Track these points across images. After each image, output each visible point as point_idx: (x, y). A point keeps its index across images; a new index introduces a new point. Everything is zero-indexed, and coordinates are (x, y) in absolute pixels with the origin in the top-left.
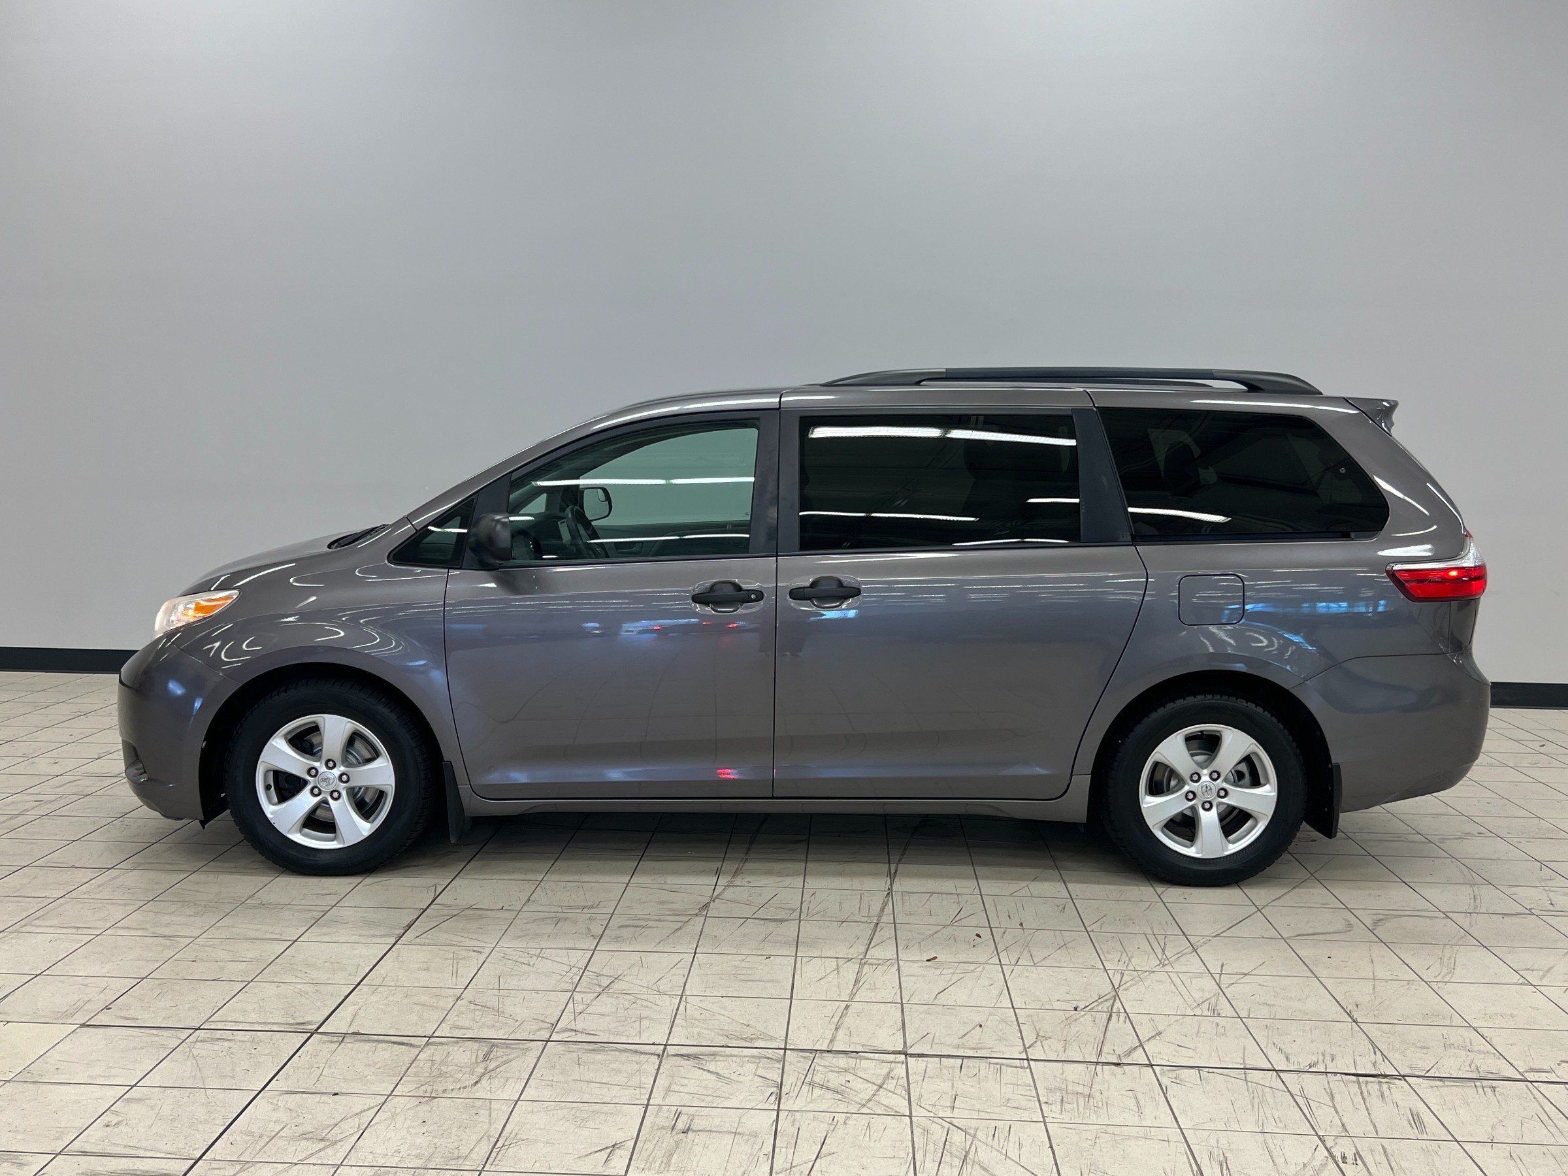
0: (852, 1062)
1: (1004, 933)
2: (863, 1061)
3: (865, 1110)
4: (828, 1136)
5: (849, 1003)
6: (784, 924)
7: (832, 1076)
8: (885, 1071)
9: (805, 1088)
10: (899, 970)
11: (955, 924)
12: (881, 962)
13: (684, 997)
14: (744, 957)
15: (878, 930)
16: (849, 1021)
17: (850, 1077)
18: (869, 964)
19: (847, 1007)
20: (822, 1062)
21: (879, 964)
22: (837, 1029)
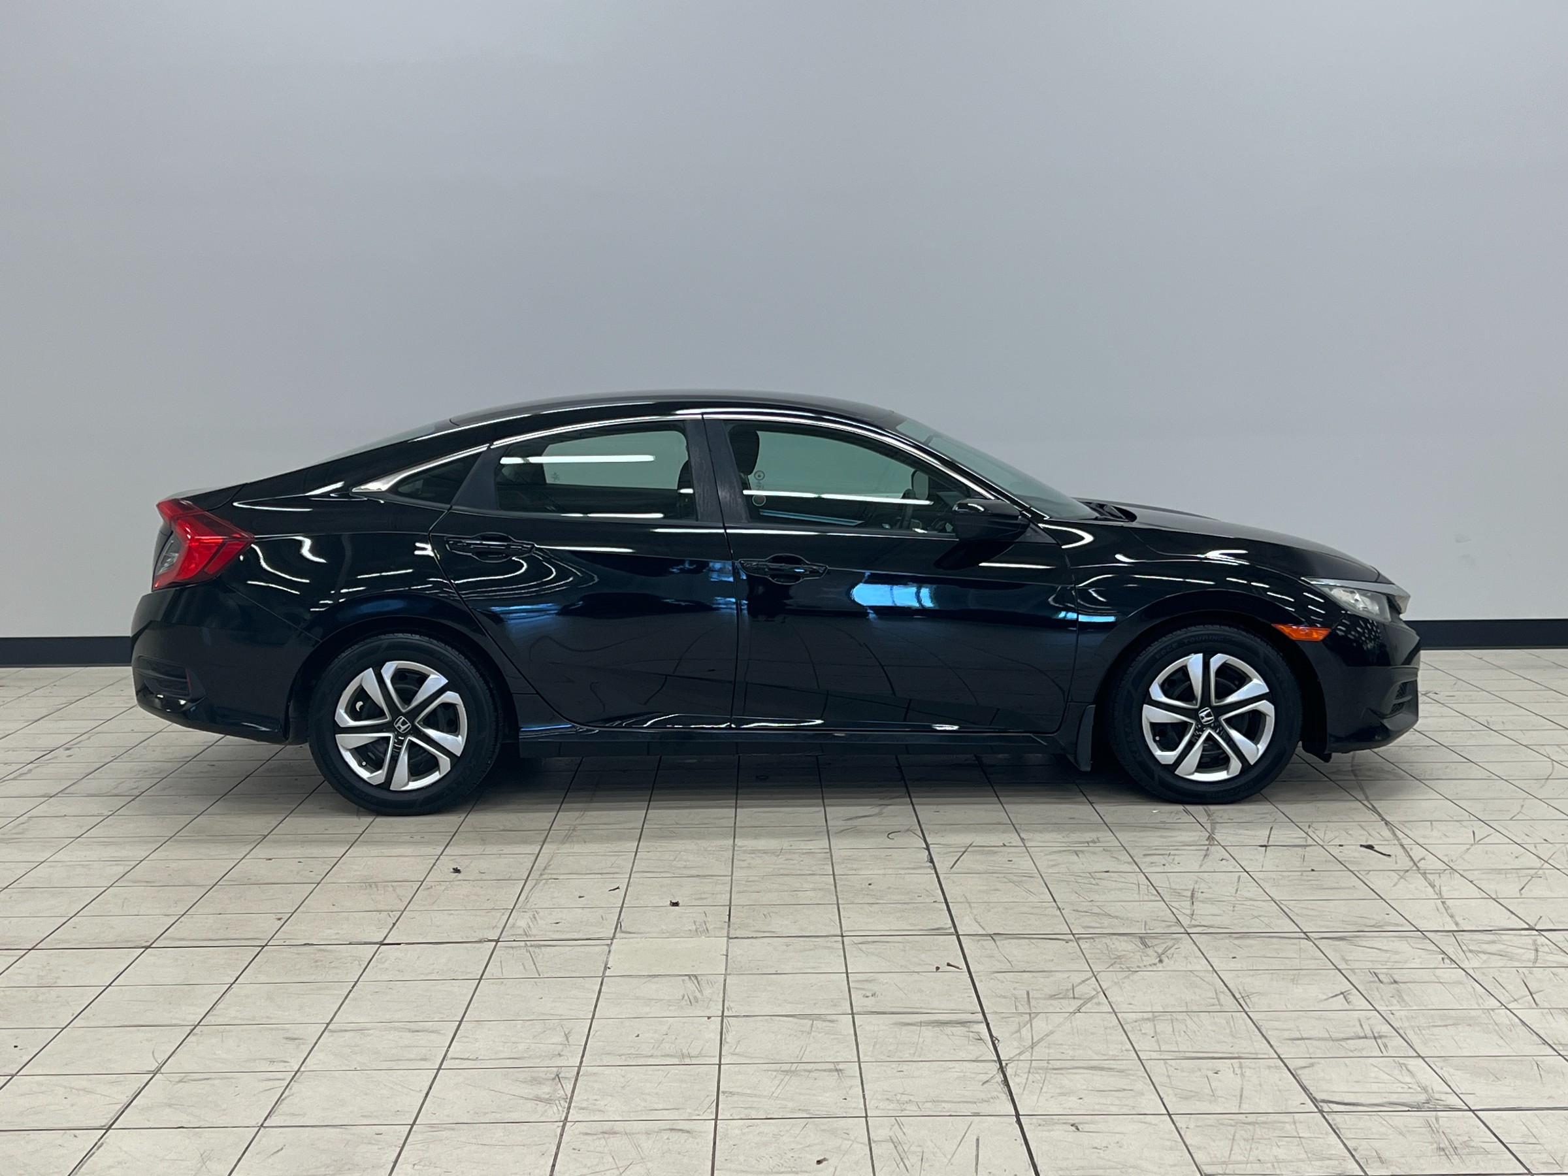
0: (1491, 937)
1: (1535, 847)
2: (1503, 936)
3: (1537, 965)
4: (1525, 981)
5: (1443, 900)
6: (1308, 849)
7: (1485, 947)
8: (1531, 942)
9: (1470, 955)
10: (1461, 875)
11: (1480, 842)
12: (1438, 871)
13: (1277, 902)
14: (1299, 873)
15: (1409, 850)
16: (1453, 911)
17: (1501, 947)
18: (1429, 873)
19: (1443, 903)
20: (1461, 937)
21: (1439, 873)
22: (1452, 917)
